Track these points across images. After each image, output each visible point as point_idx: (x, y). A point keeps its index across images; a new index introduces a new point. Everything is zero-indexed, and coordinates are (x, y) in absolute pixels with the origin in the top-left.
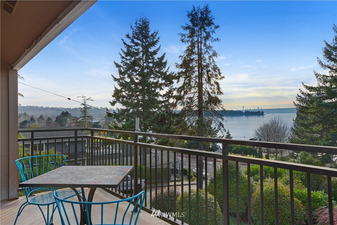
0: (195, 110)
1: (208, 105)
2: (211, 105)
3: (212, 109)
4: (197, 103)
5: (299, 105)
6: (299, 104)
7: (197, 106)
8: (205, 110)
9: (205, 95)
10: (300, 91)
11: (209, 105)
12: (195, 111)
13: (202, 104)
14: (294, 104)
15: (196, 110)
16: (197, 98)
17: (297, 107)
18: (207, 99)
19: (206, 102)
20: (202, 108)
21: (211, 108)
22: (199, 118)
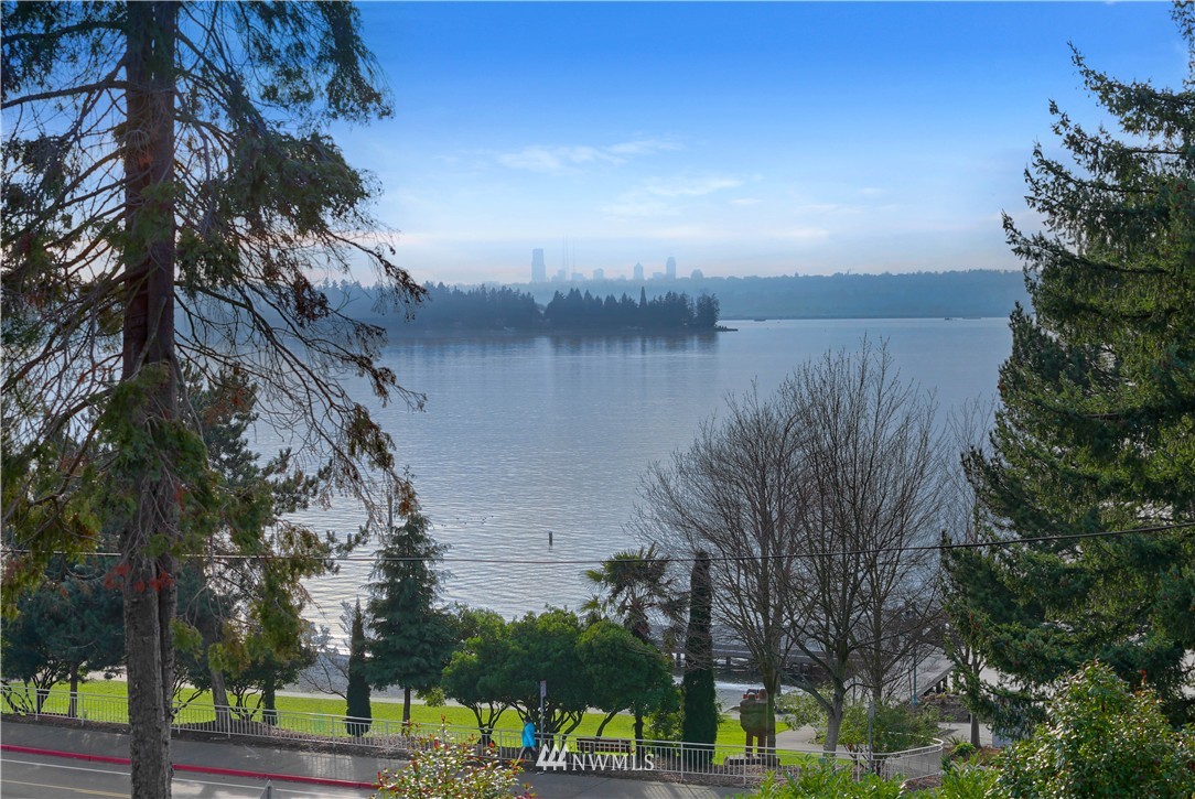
0: (86, 276)
1: (228, 229)
2: (259, 229)
3: (271, 271)
4: (111, 205)
5: (1045, 245)
6: (1050, 237)
7: (108, 232)
8: (192, 275)
9: (204, 116)
10: (1057, 119)
11: (241, 224)
12: (86, 289)
13: (171, 210)
14: (1004, 235)
15: (105, 284)
16: (110, 145)
17: (1031, 263)
18: (224, 163)
19: (208, 188)
20: (167, 254)
21: (266, 257)
22: (127, 372)
